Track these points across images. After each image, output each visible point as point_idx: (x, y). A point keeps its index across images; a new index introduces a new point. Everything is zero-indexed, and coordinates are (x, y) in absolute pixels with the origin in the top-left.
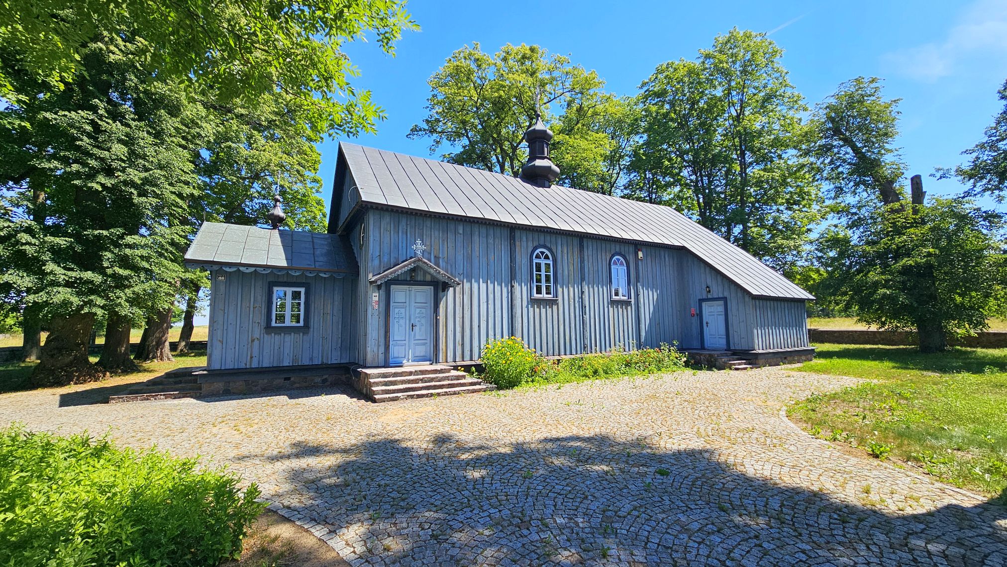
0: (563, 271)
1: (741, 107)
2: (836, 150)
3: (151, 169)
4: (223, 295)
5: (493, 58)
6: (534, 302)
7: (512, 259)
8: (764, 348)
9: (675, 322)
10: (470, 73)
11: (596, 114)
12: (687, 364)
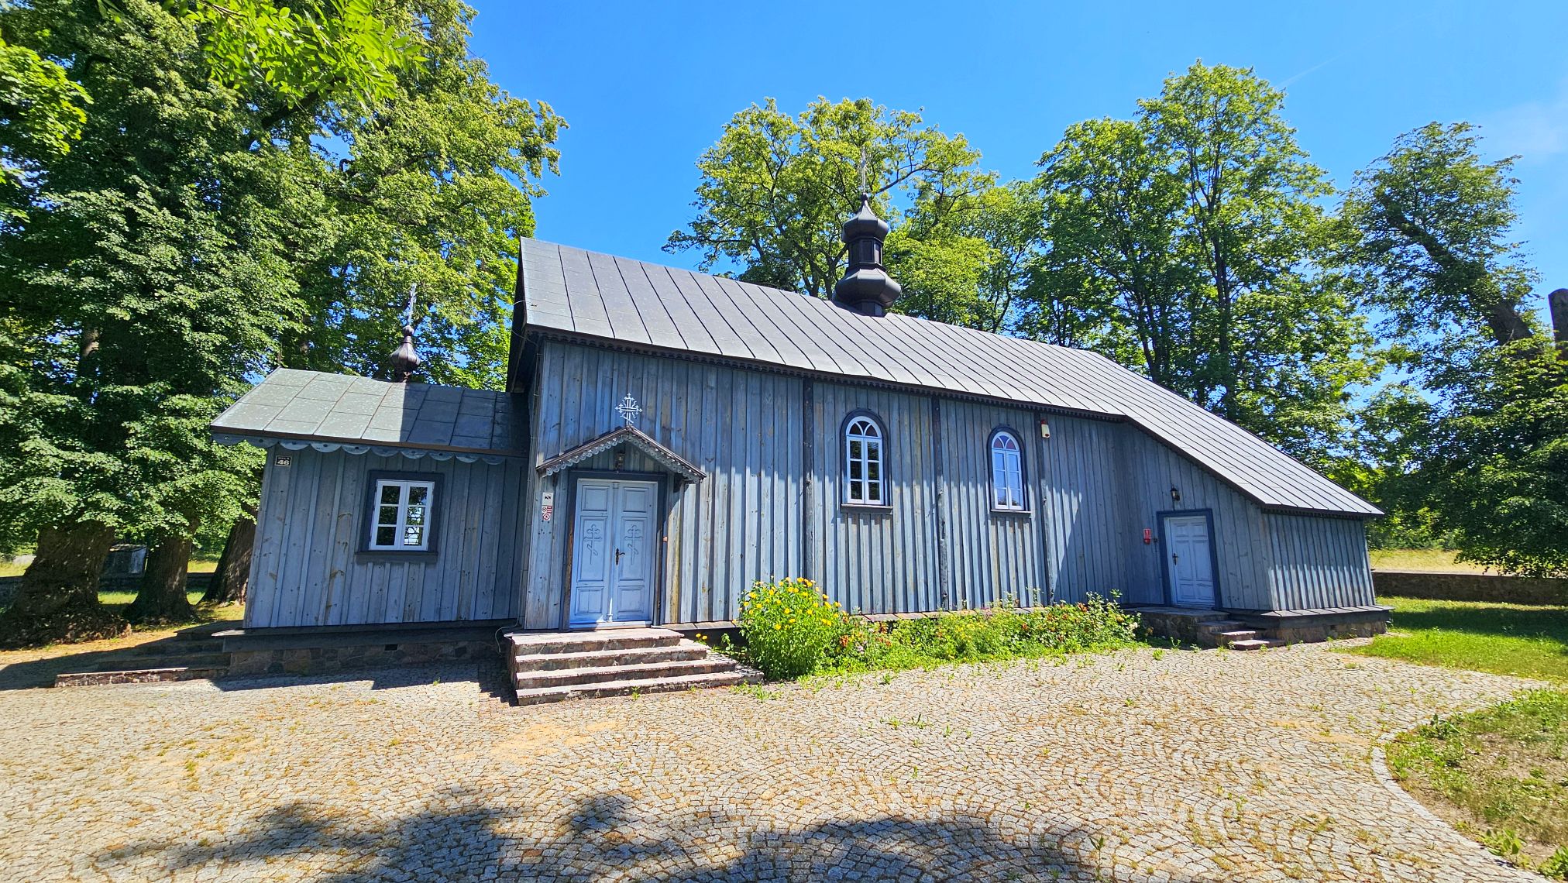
0: (901, 456)
1: (1215, 187)
2: (1396, 250)
3: (218, 287)
4: (285, 494)
5: (795, 121)
6: (847, 513)
7: (807, 434)
8: (1291, 607)
9: (1114, 554)
10: (760, 145)
11: (968, 207)
12: (1139, 635)
